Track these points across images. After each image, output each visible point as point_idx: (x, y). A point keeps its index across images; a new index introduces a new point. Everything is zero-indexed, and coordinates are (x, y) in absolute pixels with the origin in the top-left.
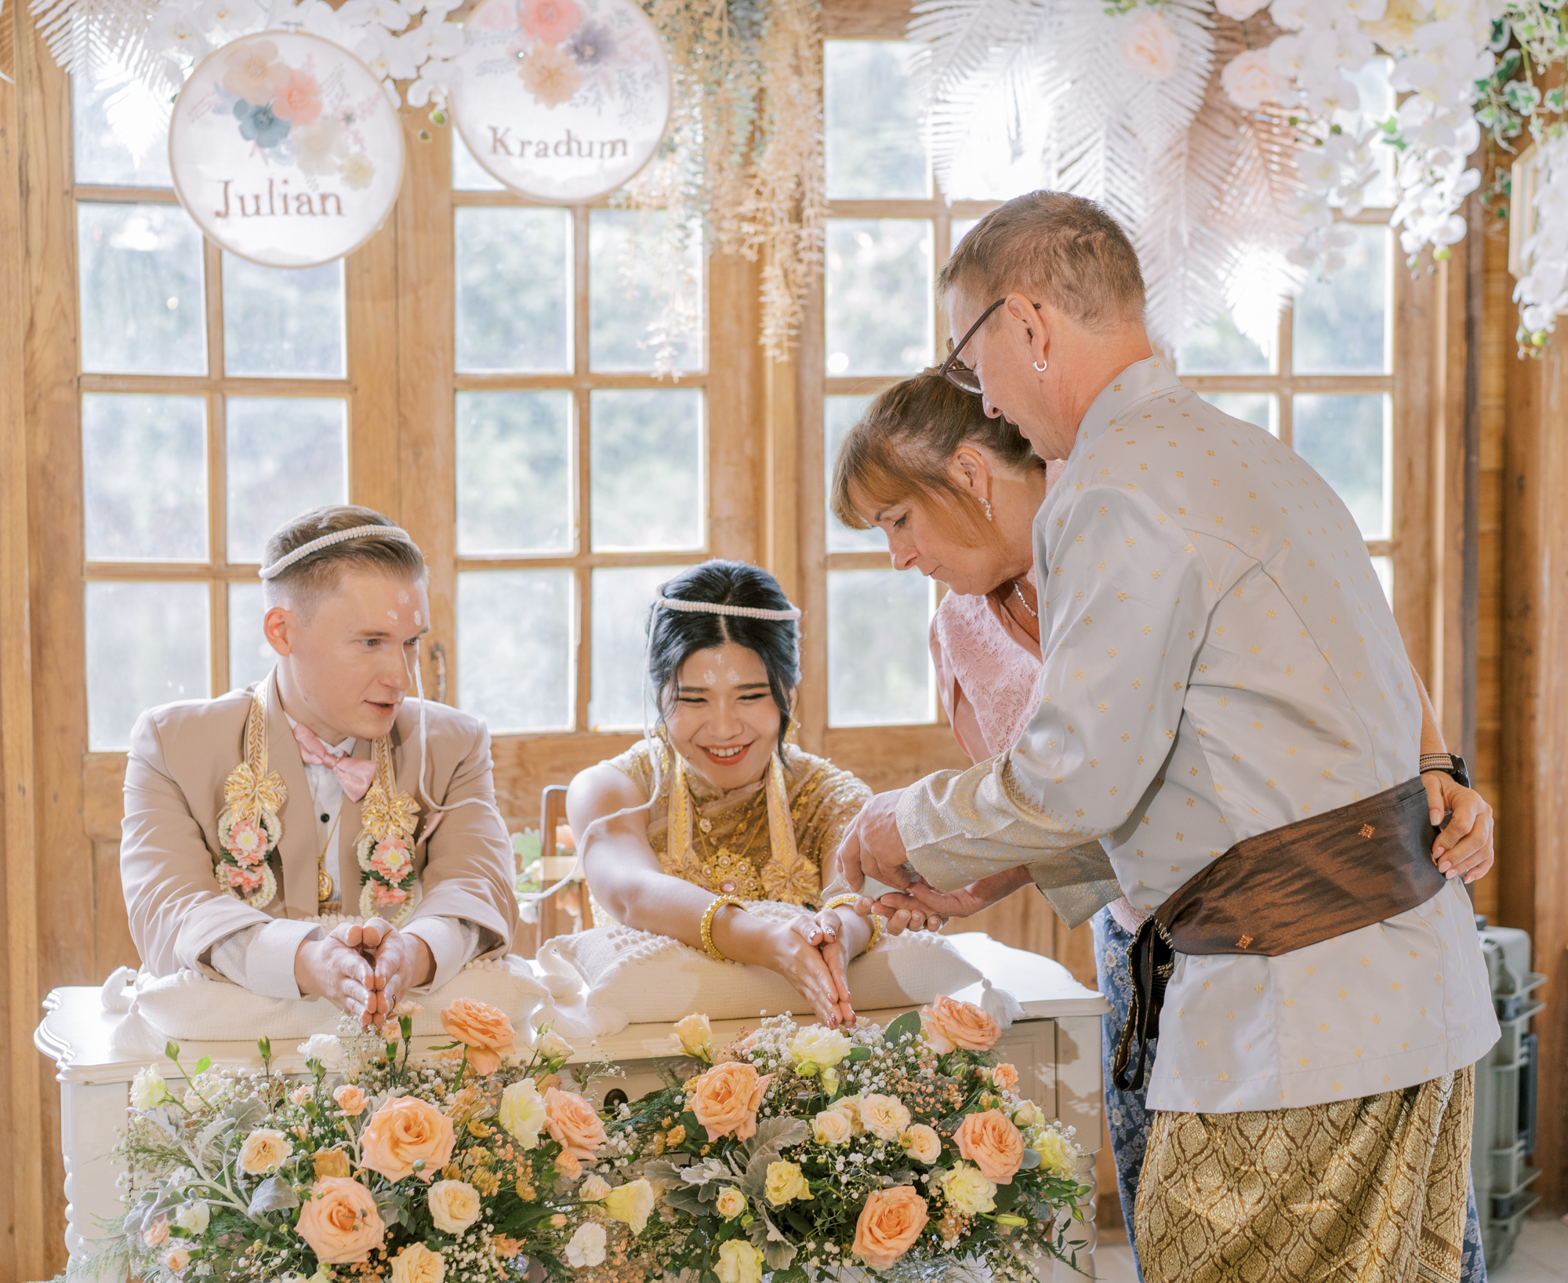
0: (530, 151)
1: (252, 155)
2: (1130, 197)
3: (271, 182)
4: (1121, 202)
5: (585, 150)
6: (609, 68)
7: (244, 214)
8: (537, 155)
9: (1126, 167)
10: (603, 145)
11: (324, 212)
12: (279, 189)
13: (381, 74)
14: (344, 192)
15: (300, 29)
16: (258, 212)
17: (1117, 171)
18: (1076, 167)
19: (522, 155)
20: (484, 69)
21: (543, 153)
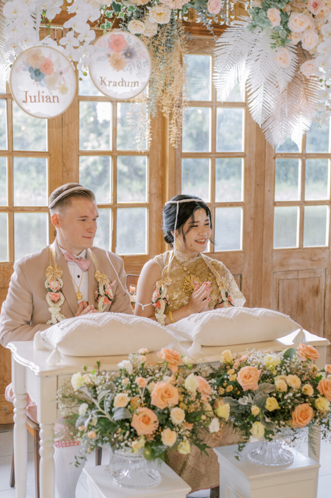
0: (112, 84)
1: (34, 84)
2: (270, 102)
3: (39, 92)
4: (268, 103)
5: (127, 85)
6: (134, 60)
7: (31, 102)
8: (113, 86)
9: (269, 93)
10: (132, 83)
11: (54, 102)
12: (41, 94)
13: (70, 60)
14: (60, 96)
15: (47, 45)
16: (35, 101)
17: (267, 94)
18: (255, 93)
19: (109, 85)
20: (99, 59)
21: (115, 85)
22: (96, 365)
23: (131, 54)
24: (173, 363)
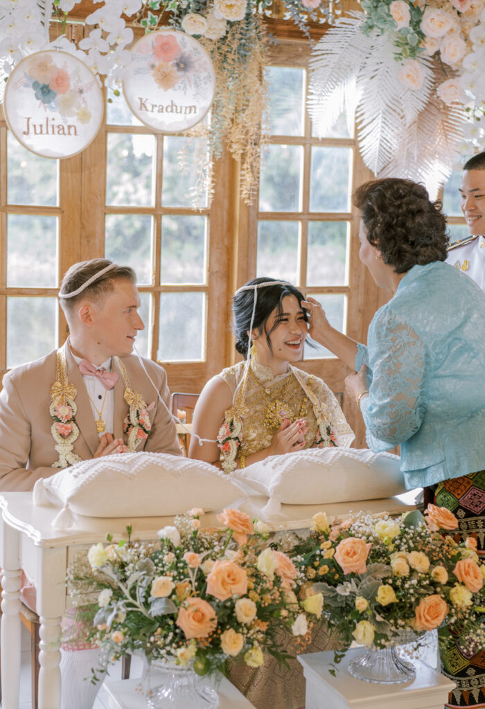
0: (156, 109)
1: (39, 107)
2: (391, 140)
3: (47, 119)
4: (388, 141)
5: (179, 111)
6: (190, 74)
7: (36, 133)
8: (159, 111)
9: (390, 125)
10: (186, 108)
11: (69, 134)
12: (51, 122)
13: (95, 72)
14: (79, 126)
15: (61, 50)
16: (41, 133)
17: (386, 128)
18: (370, 125)
19: (152, 111)
20: (138, 72)
21: (161, 111)
22: (125, 530)
23: (185, 65)
24: (241, 531)
